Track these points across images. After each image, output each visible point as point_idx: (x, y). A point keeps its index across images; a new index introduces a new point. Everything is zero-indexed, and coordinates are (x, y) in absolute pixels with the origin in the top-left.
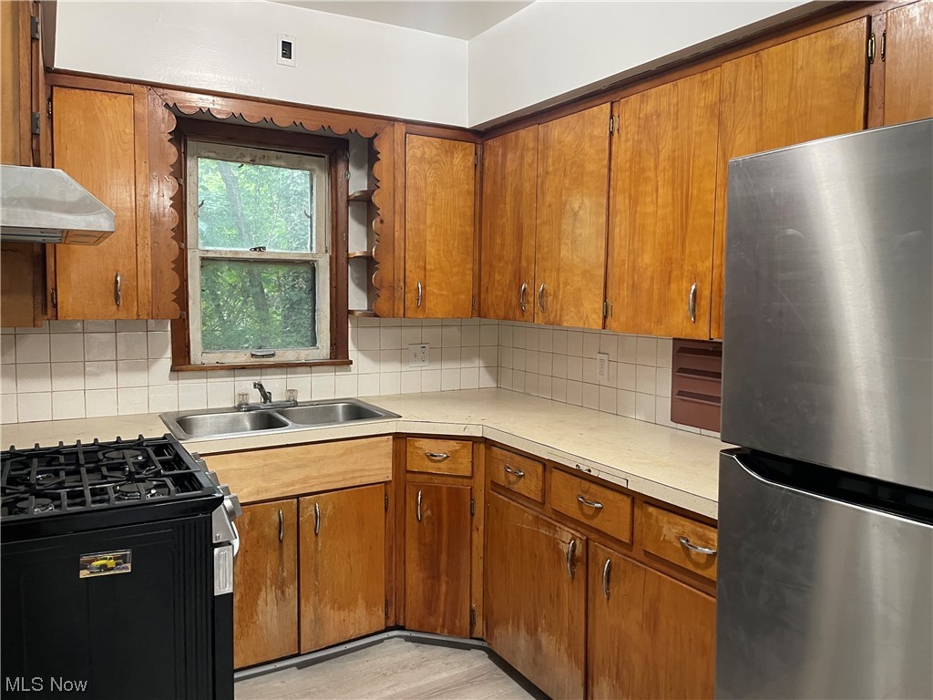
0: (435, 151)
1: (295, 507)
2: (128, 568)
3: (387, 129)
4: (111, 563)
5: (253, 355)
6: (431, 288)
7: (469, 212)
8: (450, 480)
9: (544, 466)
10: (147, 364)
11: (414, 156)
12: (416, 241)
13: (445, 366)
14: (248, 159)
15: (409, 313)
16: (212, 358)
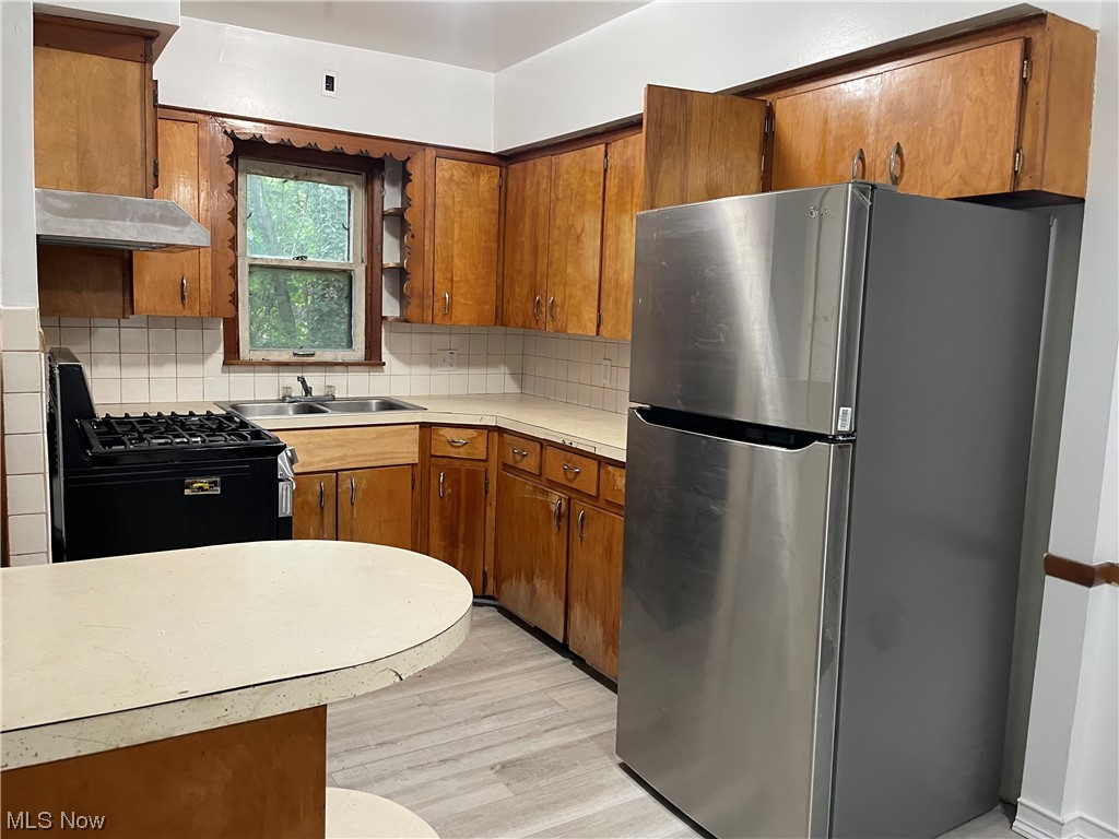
0: (462, 174)
1: (334, 480)
2: (218, 490)
3: (419, 153)
4: (206, 486)
5: (295, 354)
6: (458, 298)
7: (494, 230)
8: (469, 463)
9: (542, 445)
10: (202, 357)
11: (443, 177)
12: (444, 254)
13: (473, 371)
14: (293, 176)
15: (436, 321)
16: (258, 356)
